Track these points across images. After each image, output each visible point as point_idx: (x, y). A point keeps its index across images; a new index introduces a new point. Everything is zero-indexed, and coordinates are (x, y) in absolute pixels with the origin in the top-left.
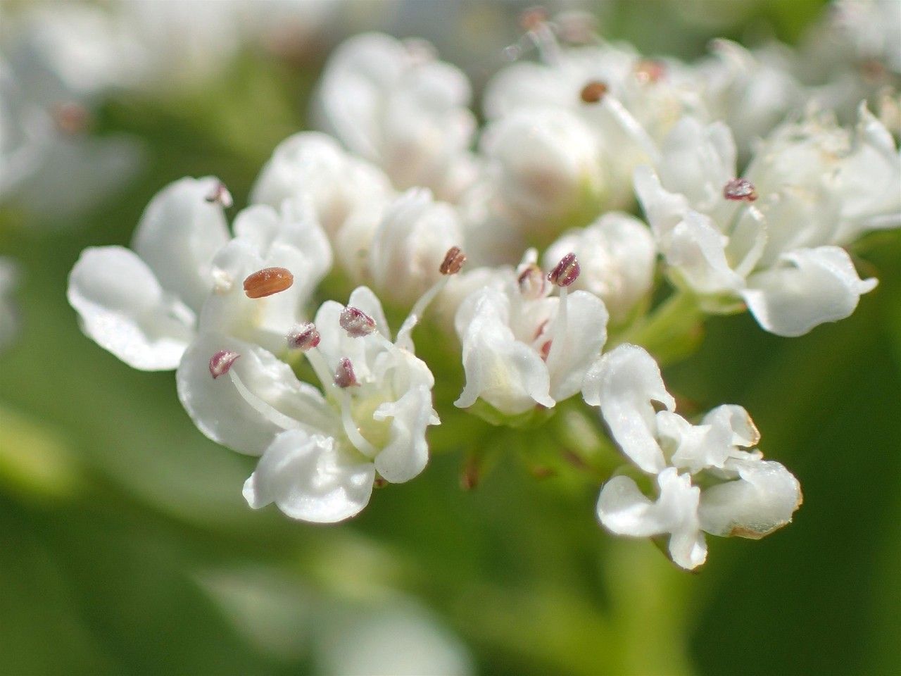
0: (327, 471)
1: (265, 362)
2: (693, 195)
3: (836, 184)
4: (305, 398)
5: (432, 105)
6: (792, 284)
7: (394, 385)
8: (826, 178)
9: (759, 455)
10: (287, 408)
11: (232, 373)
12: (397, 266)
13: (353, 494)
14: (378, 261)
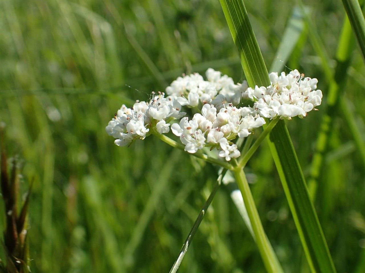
0: (193, 148)
1: (189, 136)
2: (234, 123)
3: (249, 123)
4: (193, 140)
5: (213, 111)
6: (243, 133)
7: (202, 139)
8: (248, 122)
9: (237, 150)
10: (191, 141)
11: (184, 137)
12: (205, 127)
13: (195, 150)
14: (203, 127)
